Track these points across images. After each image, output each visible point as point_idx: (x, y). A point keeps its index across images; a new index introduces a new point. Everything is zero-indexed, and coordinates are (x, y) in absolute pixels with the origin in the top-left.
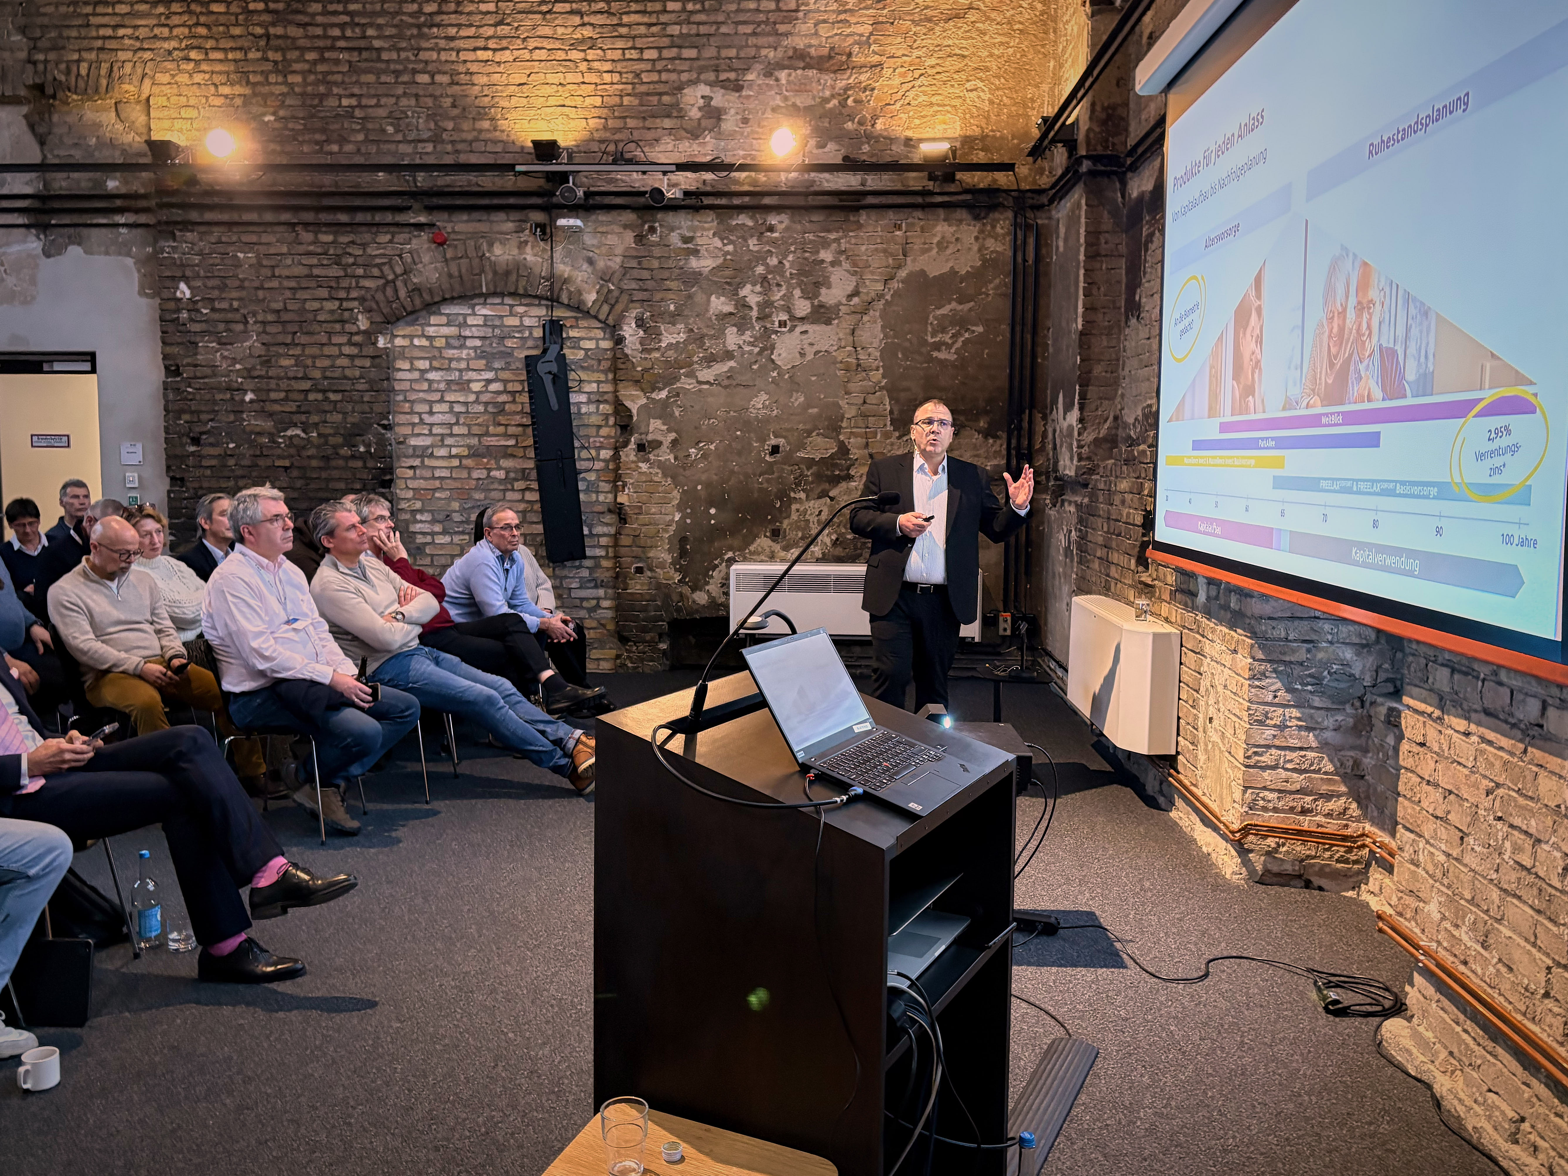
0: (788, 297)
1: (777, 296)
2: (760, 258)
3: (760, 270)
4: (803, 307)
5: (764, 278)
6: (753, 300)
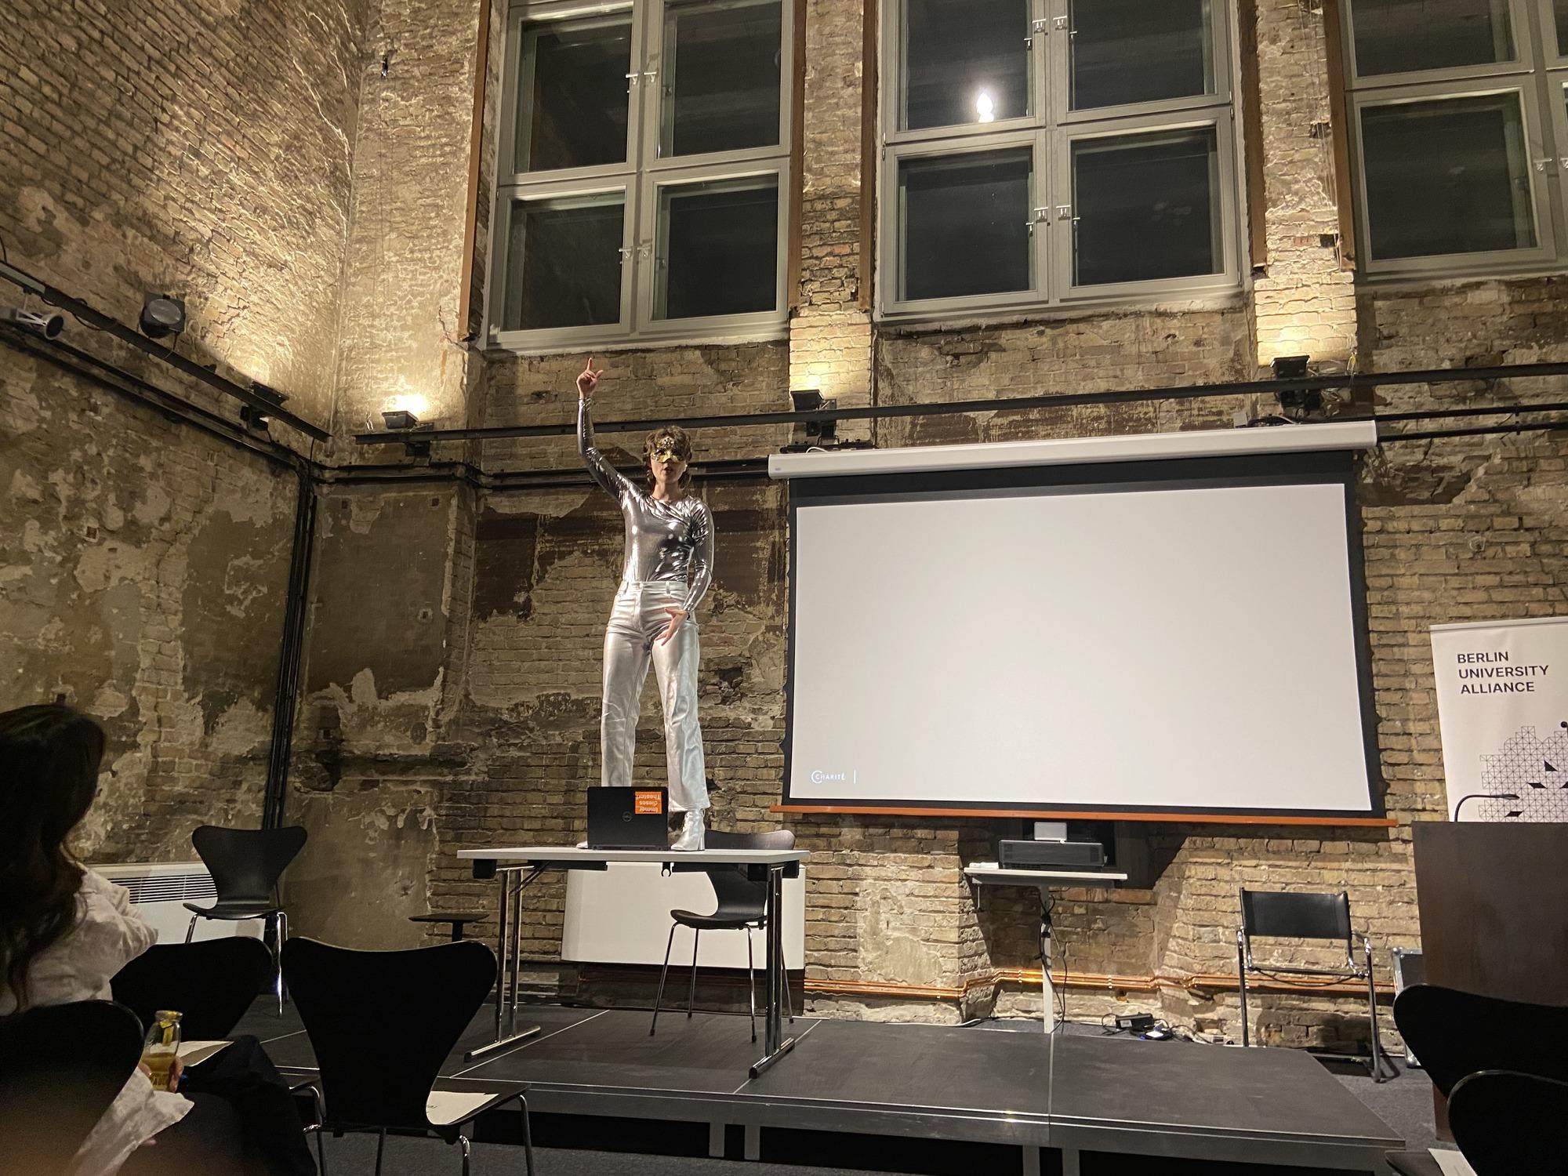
0: (101, 500)
1: (91, 494)
2: (80, 441)
3: (76, 455)
4: (115, 518)
5: (79, 468)
6: (64, 491)
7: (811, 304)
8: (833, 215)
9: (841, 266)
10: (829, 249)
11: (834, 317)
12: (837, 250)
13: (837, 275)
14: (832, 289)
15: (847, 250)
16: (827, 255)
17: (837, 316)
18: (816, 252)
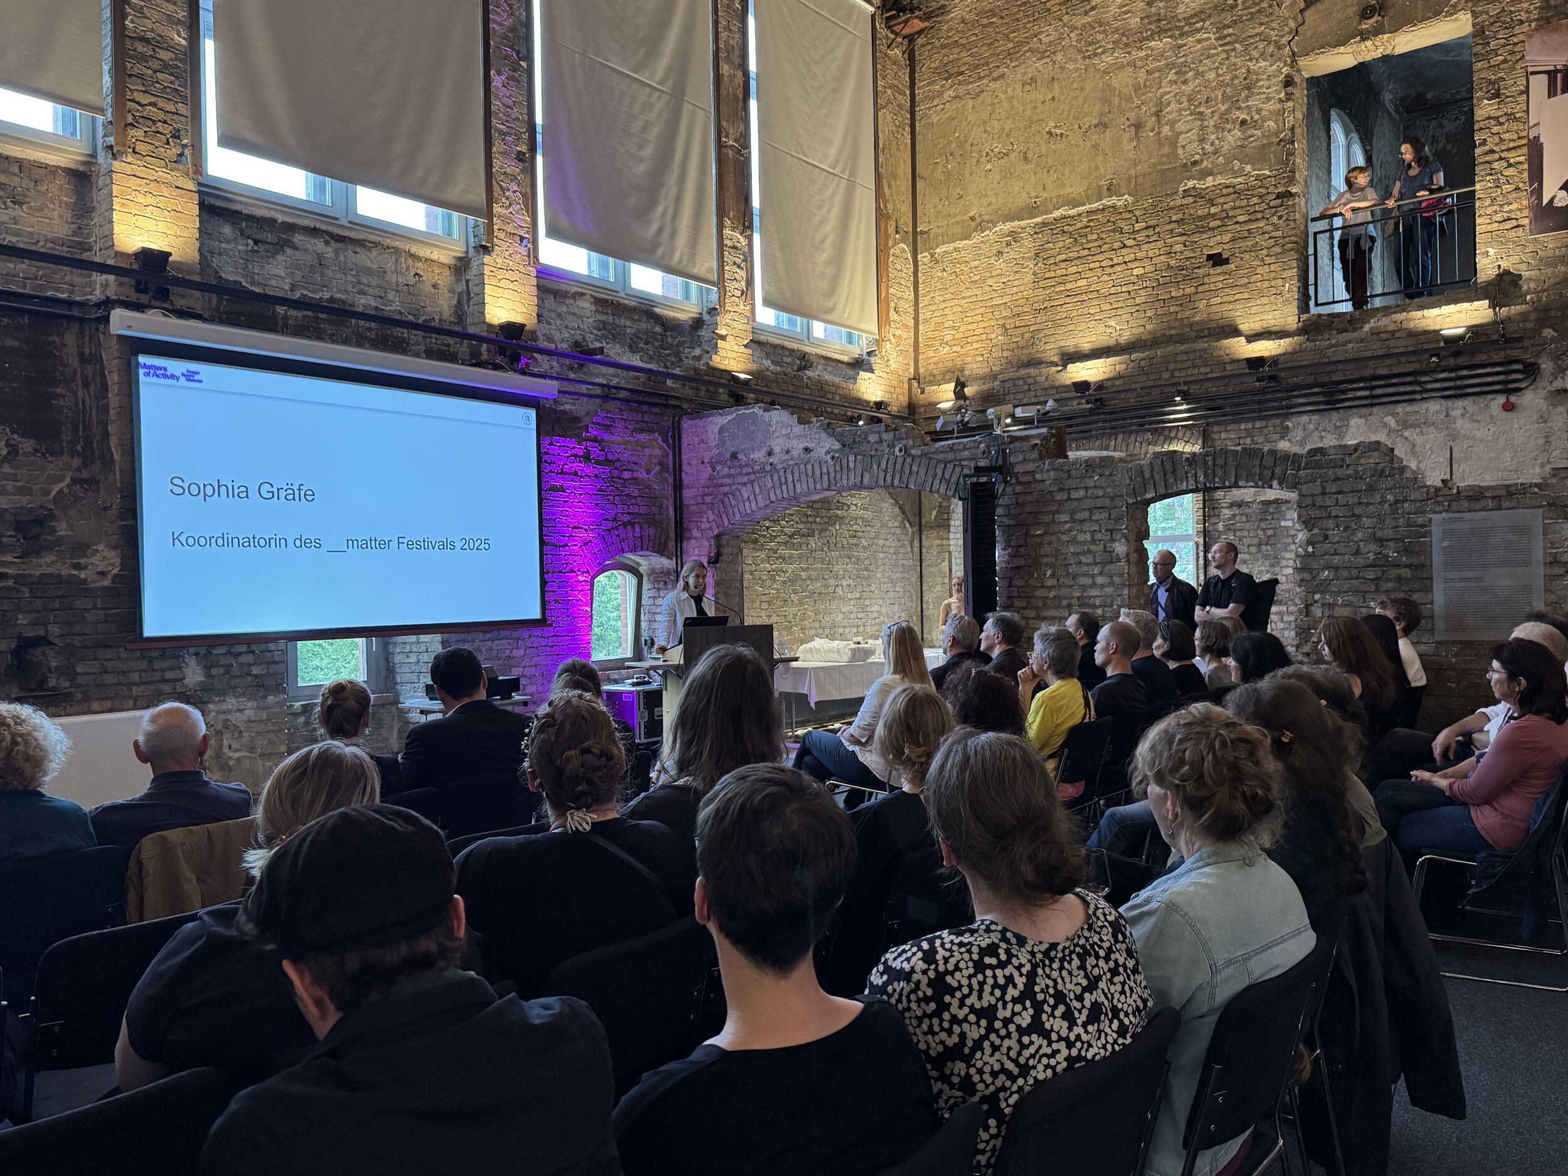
7: (134, 152)
8: (156, 65)
9: (165, 122)
10: (153, 100)
11: (160, 173)
12: (161, 103)
13: (161, 130)
14: (157, 144)
15: (171, 107)
16: (150, 104)
17: (162, 174)
18: (139, 97)
